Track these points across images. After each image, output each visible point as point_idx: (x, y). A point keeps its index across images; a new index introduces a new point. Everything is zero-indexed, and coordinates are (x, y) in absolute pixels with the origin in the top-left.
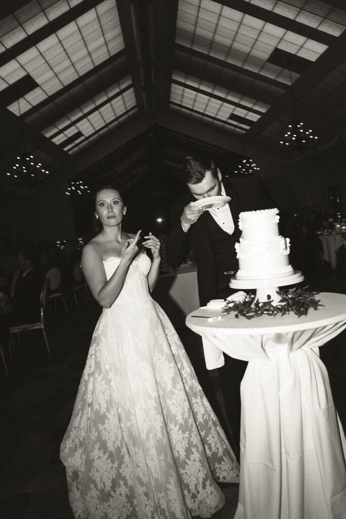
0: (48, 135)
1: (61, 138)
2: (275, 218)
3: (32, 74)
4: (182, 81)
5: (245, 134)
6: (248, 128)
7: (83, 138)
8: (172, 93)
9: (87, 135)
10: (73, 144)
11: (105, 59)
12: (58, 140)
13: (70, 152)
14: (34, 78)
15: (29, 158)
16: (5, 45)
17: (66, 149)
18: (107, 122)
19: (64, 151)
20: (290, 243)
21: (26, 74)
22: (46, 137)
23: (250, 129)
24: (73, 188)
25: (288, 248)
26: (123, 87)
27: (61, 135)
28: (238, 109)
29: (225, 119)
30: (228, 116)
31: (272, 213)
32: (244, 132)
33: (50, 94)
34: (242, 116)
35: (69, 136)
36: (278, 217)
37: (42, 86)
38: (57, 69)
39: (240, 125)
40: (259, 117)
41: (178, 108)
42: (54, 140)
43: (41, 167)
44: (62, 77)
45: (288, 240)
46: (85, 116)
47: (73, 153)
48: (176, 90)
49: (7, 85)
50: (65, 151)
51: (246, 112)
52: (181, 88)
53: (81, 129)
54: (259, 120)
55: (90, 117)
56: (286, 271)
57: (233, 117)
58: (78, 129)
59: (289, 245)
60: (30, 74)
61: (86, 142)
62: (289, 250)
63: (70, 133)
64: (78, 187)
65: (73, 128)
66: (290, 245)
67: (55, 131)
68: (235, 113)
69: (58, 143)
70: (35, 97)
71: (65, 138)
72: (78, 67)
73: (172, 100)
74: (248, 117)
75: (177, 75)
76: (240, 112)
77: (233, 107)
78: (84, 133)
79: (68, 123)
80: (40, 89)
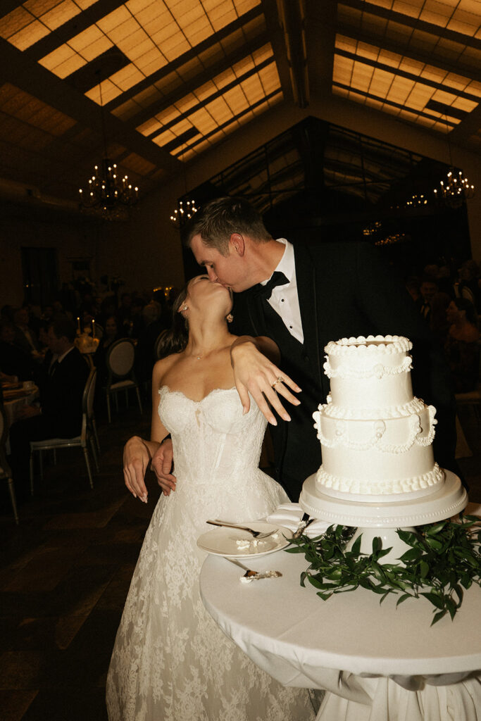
0: (146, 133)
1: (167, 137)
2: (399, 361)
3: (120, 46)
4: (351, 50)
5: (453, 131)
6: (457, 121)
7: (198, 137)
8: (334, 69)
9: (205, 133)
10: (184, 146)
11: (231, 21)
12: (162, 140)
13: (180, 158)
14: (123, 51)
15: (112, 167)
16: (80, 5)
17: (174, 153)
18: (236, 114)
19: (171, 155)
20: (436, 417)
21: (112, 45)
22: (143, 136)
23: (460, 123)
24: (182, 211)
25: (432, 429)
26: (259, 61)
27: (167, 133)
28: (440, 92)
29: (420, 109)
30: (425, 104)
31: (394, 351)
32: (451, 128)
33: (148, 74)
34: (448, 103)
35: (179, 133)
36: (409, 360)
37: (135, 63)
38: (158, 38)
39: (444, 117)
40: (475, 104)
41: (346, 91)
42: (156, 140)
43: (128, 182)
44: (165, 49)
45: (432, 410)
46: (202, 104)
47: (183, 159)
48: (341, 64)
49: (85, 63)
50: (173, 156)
51: (453, 97)
52: (350, 61)
53: (196, 124)
54: (476, 109)
55: (208, 106)
56: (419, 486)
57: (432, 105)
58: (192, 124)
59: (433, 421)
60: (118, 46)
61: (205, 142)
62: (434, 432)
63: (180, 129)
64: (188, 210)
65: (184, 122)
66: (435, 422)
67: (157, 126)
68: (435, 98)
69: (161, 145)
70: (125, 79)
71: (173, 137)
72: (189, 33)
73: (335, 79)
74: (456, 105)
75: (343, 42)
76: (444, 98)
77: (432, 89)
78: (200, 129)
79: (176, 114)
80: (134, 67)
